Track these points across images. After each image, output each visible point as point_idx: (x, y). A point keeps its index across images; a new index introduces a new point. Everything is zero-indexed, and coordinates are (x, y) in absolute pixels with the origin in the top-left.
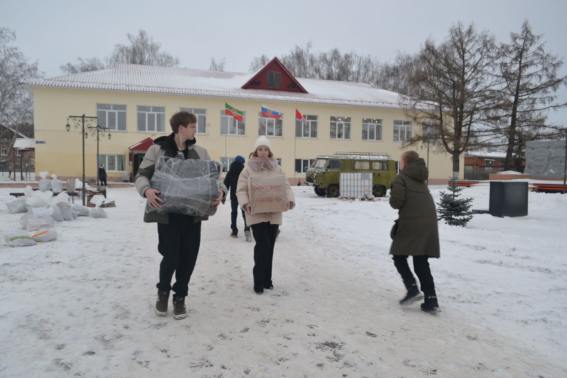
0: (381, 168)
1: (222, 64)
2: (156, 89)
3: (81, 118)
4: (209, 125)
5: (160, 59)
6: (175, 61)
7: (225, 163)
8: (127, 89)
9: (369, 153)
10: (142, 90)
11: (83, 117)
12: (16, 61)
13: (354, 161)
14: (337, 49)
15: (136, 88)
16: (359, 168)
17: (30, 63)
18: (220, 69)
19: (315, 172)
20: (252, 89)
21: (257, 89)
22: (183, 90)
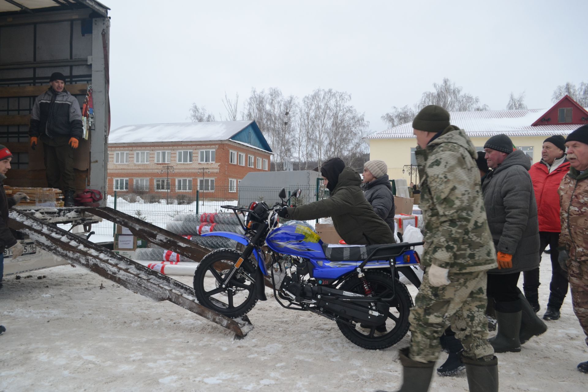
1: (521, 98)
3: (410, 166)
5: (461, 100)
6: (474, 100)
12: (351, 115)
17: (360, 116)
18: (519, 103)
20: (542, 125)
21: (546, 125)
22: (478, 133)
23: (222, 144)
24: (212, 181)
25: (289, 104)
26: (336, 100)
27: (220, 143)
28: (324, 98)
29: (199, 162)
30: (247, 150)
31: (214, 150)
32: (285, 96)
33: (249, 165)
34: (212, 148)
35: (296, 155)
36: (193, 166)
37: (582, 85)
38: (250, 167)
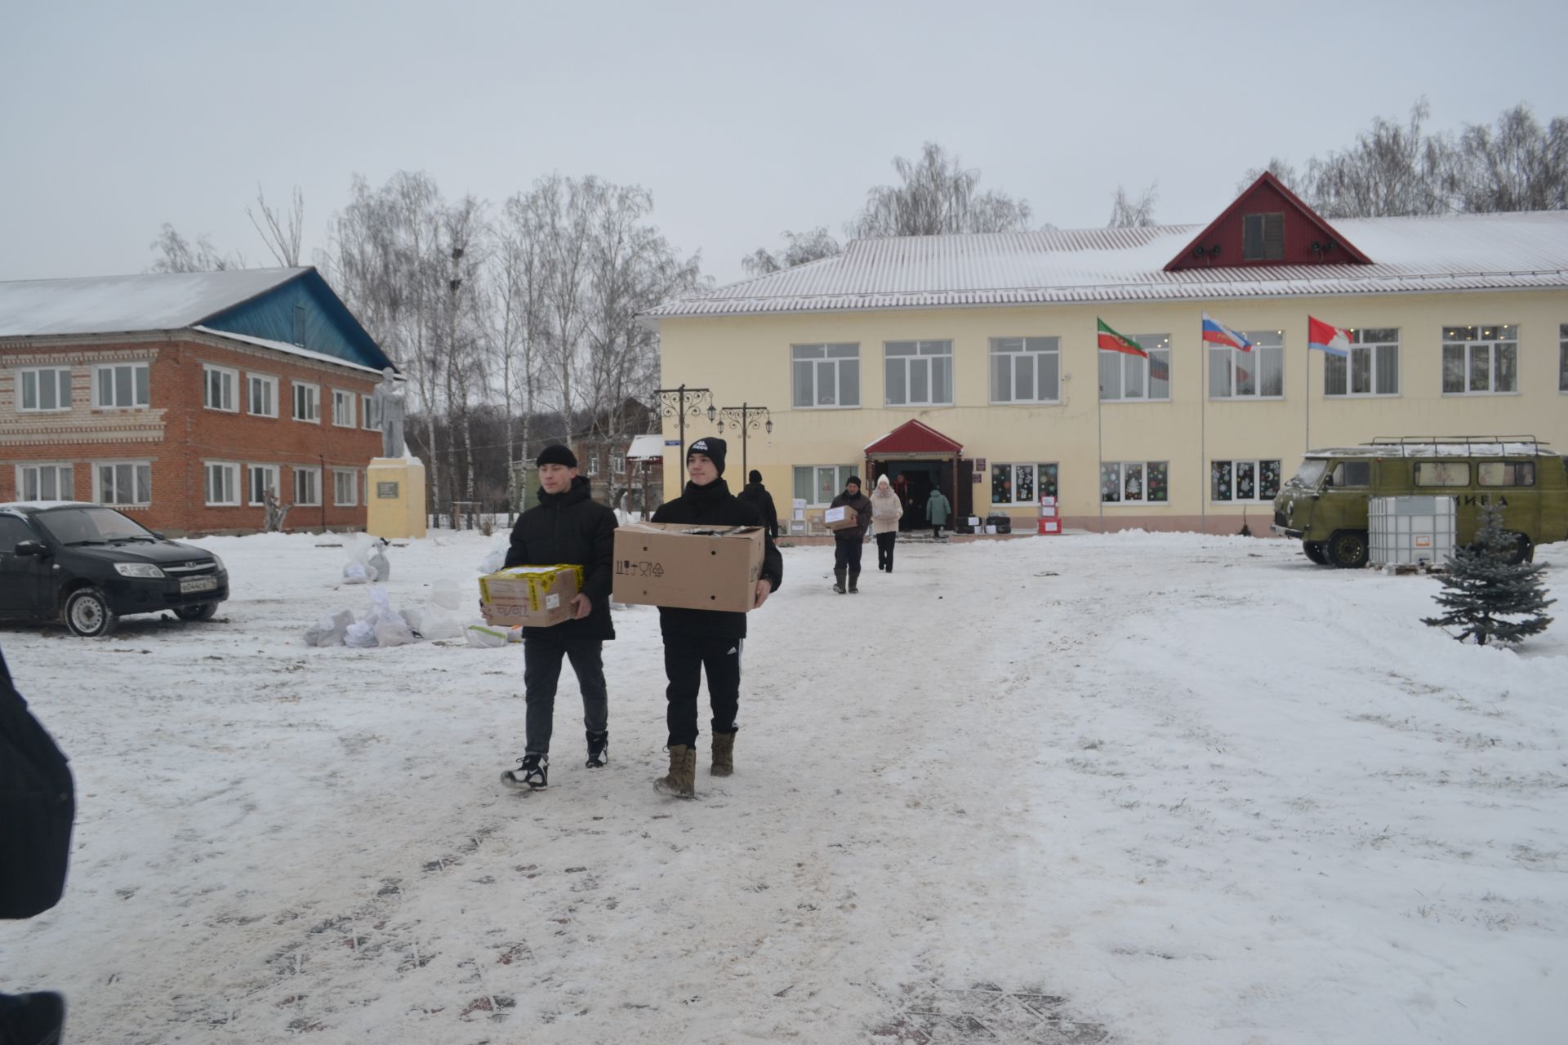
0: (1511, 480)
1: (1147, 202)
2: (929, 297)
3: (678, 393)
4: (1068, 378)
5: (978, 210)
6: (1017, 210)
7: (1113, 477)
8: (860, 305)
9: (1467, 437)
10: (894, 303)
11: (681, 390)
12: (653, 259)
13: (1416, 463)
14: (1525, 108)
15: (881, 299)
16: (1434, 483)
17: (682, 259)
18: (1141, 218)
19: (1291, 498)
20: (1196, 268)
21: (1209, 268)
22: (999, 292)
23: (169, 344)
24: (140, 468)
25: (460, 224)
26: (609, 212)
27: (163, 338)
28: (572, 204)
29: (95, 404)
30: (285, 366)
31: (145, 365)
32: (451, 199)
33: (302, 415)
34: (138, 359)
35: (497, 383)
36: (74, 422)
37: (1311, 169)
38: (307, 420)
